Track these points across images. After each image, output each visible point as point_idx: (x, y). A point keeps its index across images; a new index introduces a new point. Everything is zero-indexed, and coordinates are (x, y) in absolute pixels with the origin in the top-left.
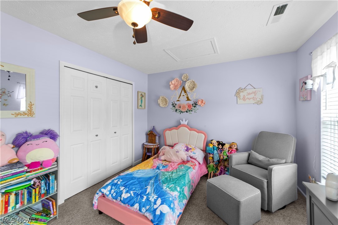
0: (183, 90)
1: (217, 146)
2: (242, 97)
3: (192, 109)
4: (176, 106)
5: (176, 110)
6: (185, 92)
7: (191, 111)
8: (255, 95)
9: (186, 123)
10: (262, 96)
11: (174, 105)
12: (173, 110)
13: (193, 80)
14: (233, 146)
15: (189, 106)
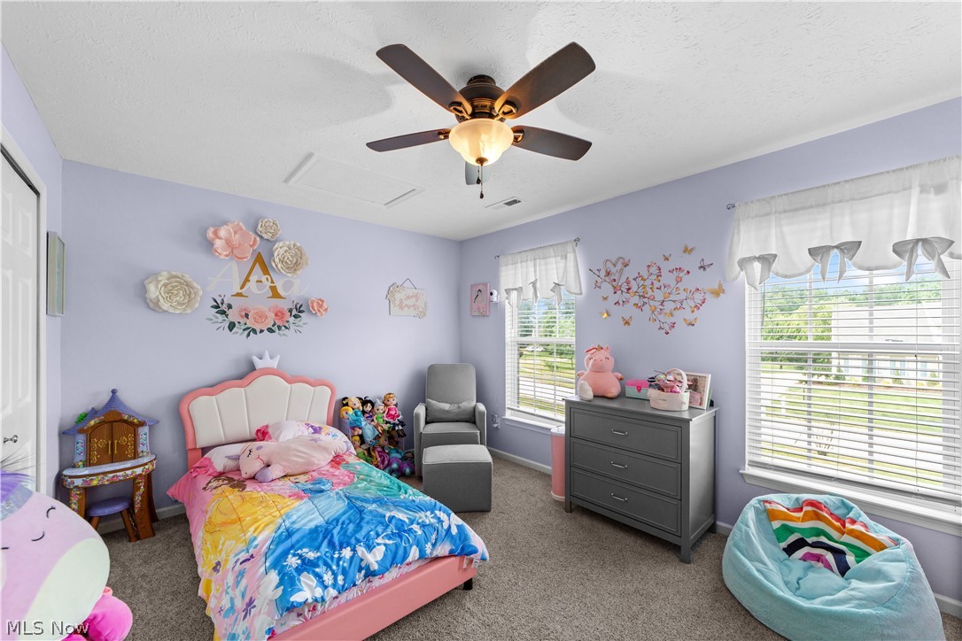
0: (257, 264)
1: (361, 408)
2: (397, 302)
3: (288, 322)
4: (229, 312)
5: (232, 326)
6: (265, 270)
7: (286, 328)
8: (417, 301)
9: (274, 364)
10: (426, 304)
11: (220, 309)
12: (219, 325)
13: (299, 245)
14: (391, 400)
15: (279, 314)
